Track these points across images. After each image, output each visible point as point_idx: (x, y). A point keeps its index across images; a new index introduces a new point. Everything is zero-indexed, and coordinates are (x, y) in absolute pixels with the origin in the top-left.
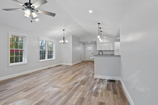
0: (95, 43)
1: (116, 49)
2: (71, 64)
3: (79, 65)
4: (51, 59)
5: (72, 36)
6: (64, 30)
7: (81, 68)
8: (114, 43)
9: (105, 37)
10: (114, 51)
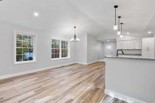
0: (115, 42)
1: (144, 48)
2: (86, 64)
3: (95, 64)
4: (66, 58)
5: (87, 34)
6: (75, 27)
7: (94, 70)
8: (142, 39)
9: (128, 33)
10: (141, 49)
